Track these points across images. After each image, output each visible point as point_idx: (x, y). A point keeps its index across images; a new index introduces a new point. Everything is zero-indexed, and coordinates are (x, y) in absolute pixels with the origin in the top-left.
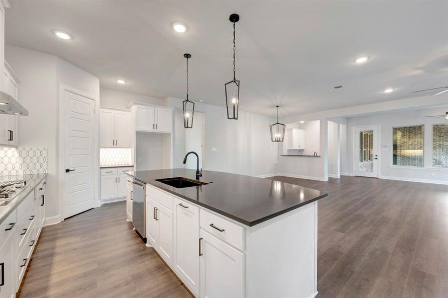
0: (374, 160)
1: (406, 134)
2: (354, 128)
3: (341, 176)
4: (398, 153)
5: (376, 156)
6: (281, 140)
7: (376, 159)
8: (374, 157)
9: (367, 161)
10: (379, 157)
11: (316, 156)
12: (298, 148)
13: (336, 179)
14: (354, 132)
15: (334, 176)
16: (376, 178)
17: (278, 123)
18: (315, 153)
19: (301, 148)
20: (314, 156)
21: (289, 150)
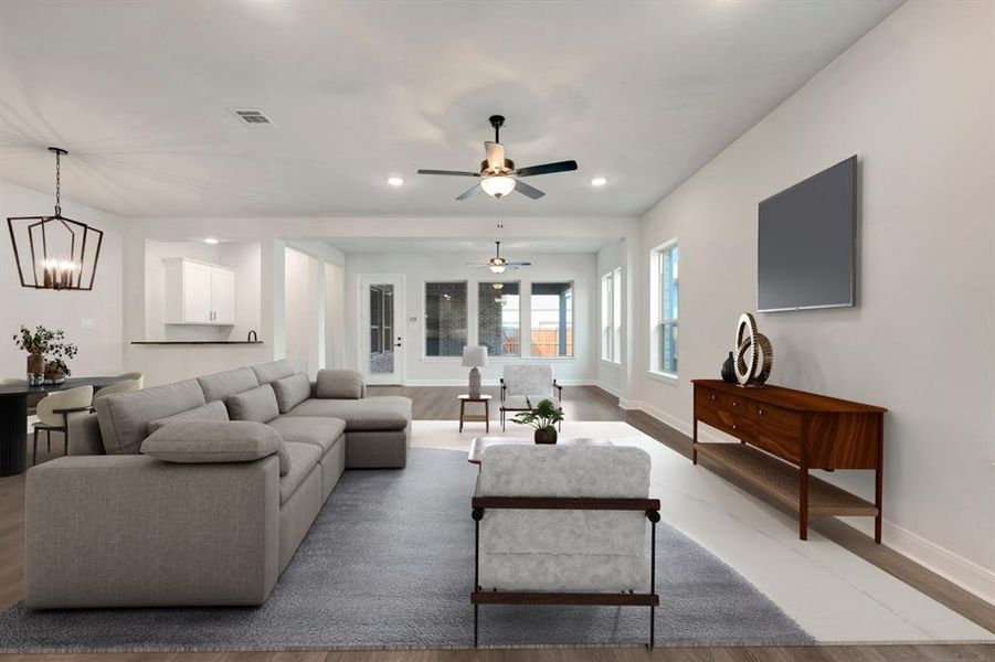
0: (396, 348)
2: (358, 277)
4: (442, 334)
5: (400, 338)
7: (399, 345)
8: (396, 342)
9: (381, 352)
11: (255, 342)
14: (358, 286)
16: (399, 386)
17: (58, 217)
18: (252, 334)
19: (219, 321)
20: (249, 342)
21: (170, 326)
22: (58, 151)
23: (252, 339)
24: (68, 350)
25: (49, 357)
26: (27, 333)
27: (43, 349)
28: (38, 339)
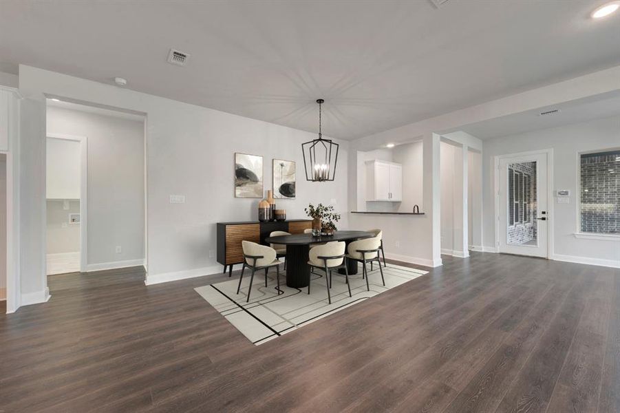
1: (593, 173)
2: (497, 158)
3: (471, 252)
5: (544, 213)
6: (331, 178)
7: (544, 219)
8: (539, 215)
10: (551, 216)
11: (418, 214)
12: (386, 198)
13: (462, 260)
15: (456, 254)
17: (320, 139)
18: (416, 207)
19: (393, 199)
20: (414, 214)
21: (369, 203)
22: (320, 101)
23: (416, 212)
24: (335, 217)
25: (325, 220)
26: (312, 207)
27: (320, 216)
28: (318, 211)
